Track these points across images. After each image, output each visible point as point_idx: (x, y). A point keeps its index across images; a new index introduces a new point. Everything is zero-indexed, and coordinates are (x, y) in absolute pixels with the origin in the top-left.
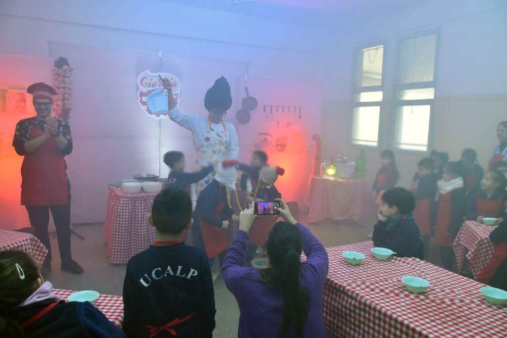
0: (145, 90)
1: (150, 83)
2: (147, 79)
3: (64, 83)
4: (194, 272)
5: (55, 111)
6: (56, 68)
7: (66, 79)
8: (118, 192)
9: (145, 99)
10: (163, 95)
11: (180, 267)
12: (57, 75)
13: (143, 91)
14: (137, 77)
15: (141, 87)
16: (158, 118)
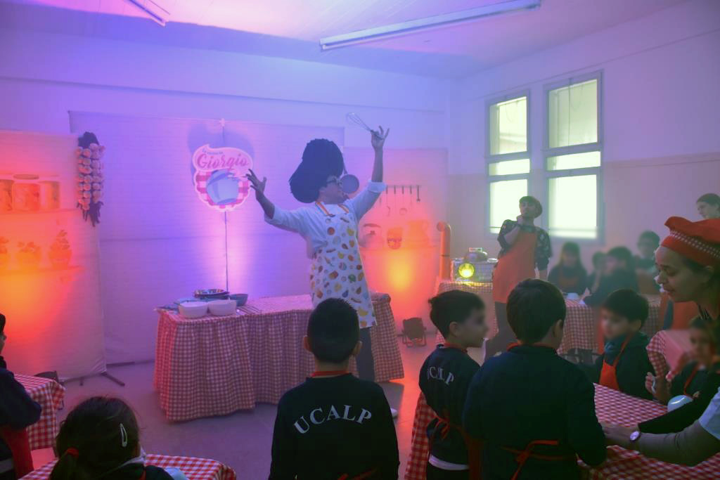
0: (203, 172)
1: (210, 162)
2: (205, 157)
3: (92, 168)
4: (367, 414)
5: (80, 206)
6: (81, 148)
7: (94, 161)
8: (173, 316)
9: (203, 184)
10: (228, 178)
11: (347, 408)
12: (82, 158)
13: (201, 174)
14: (193, 154)
15: (198, 169)
16: (223, 211)
